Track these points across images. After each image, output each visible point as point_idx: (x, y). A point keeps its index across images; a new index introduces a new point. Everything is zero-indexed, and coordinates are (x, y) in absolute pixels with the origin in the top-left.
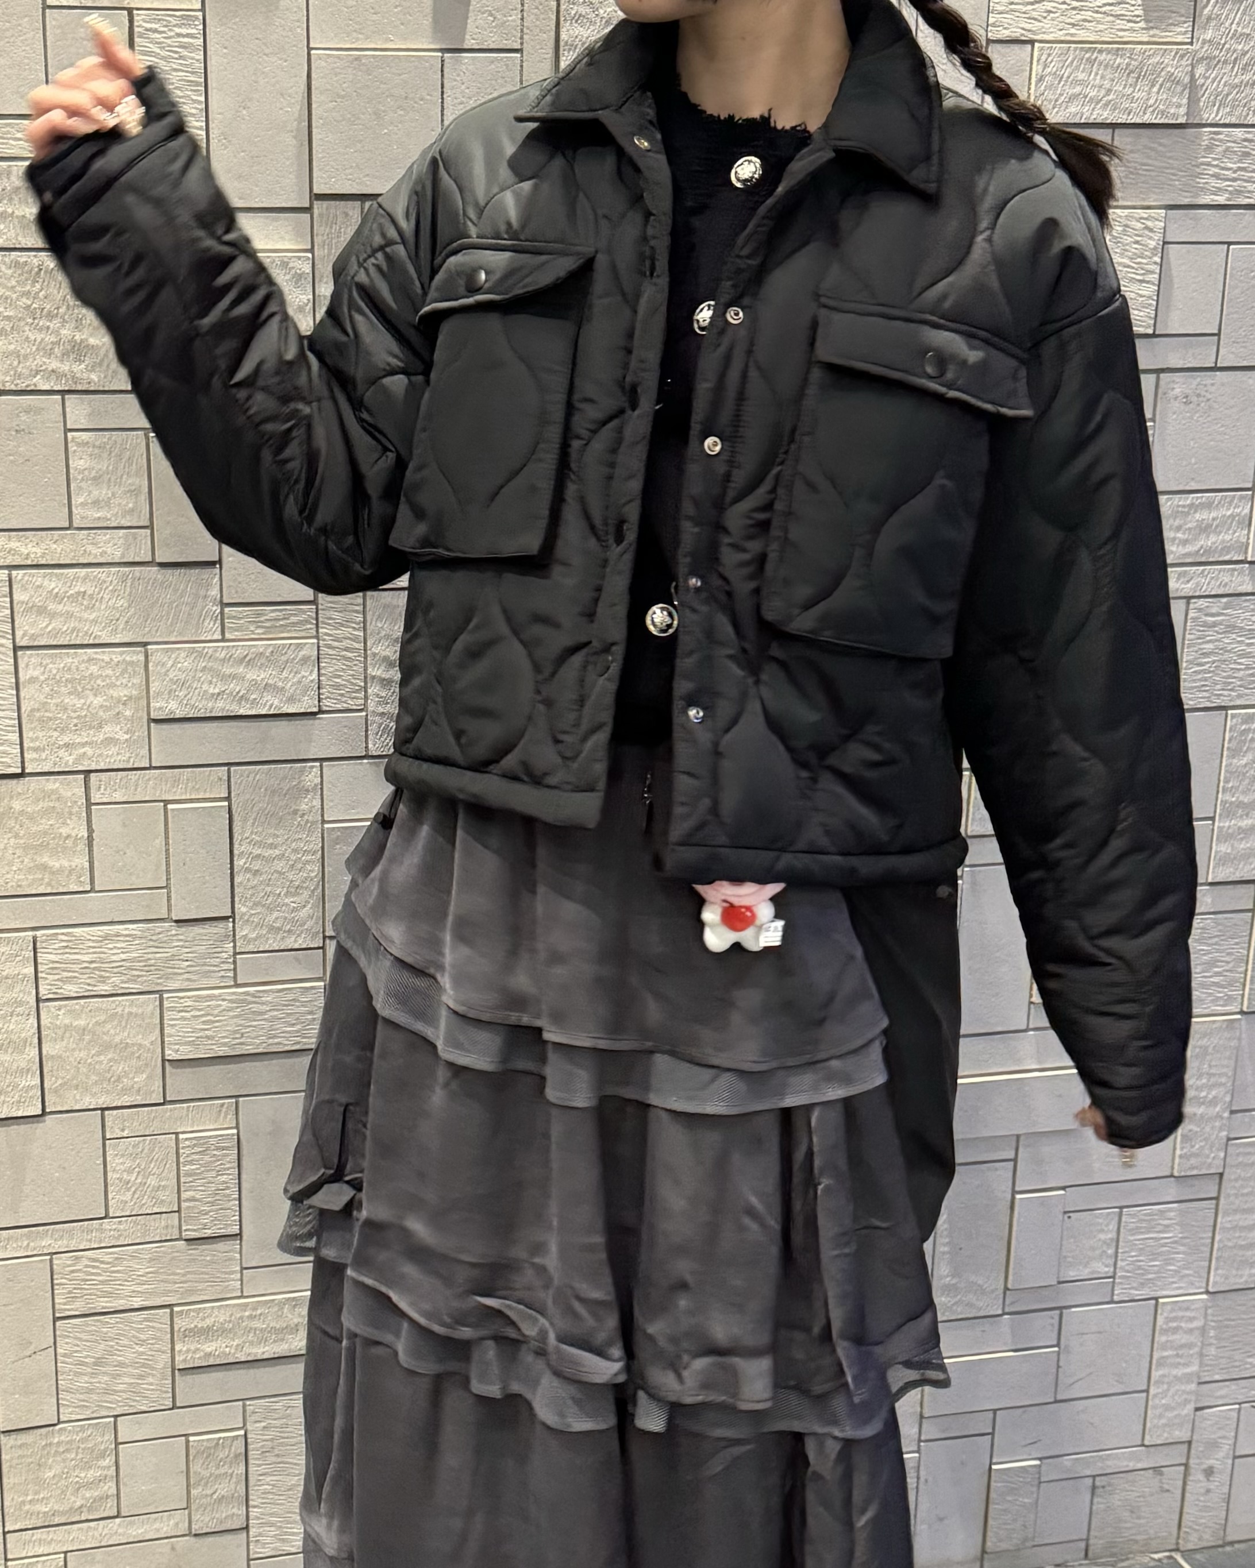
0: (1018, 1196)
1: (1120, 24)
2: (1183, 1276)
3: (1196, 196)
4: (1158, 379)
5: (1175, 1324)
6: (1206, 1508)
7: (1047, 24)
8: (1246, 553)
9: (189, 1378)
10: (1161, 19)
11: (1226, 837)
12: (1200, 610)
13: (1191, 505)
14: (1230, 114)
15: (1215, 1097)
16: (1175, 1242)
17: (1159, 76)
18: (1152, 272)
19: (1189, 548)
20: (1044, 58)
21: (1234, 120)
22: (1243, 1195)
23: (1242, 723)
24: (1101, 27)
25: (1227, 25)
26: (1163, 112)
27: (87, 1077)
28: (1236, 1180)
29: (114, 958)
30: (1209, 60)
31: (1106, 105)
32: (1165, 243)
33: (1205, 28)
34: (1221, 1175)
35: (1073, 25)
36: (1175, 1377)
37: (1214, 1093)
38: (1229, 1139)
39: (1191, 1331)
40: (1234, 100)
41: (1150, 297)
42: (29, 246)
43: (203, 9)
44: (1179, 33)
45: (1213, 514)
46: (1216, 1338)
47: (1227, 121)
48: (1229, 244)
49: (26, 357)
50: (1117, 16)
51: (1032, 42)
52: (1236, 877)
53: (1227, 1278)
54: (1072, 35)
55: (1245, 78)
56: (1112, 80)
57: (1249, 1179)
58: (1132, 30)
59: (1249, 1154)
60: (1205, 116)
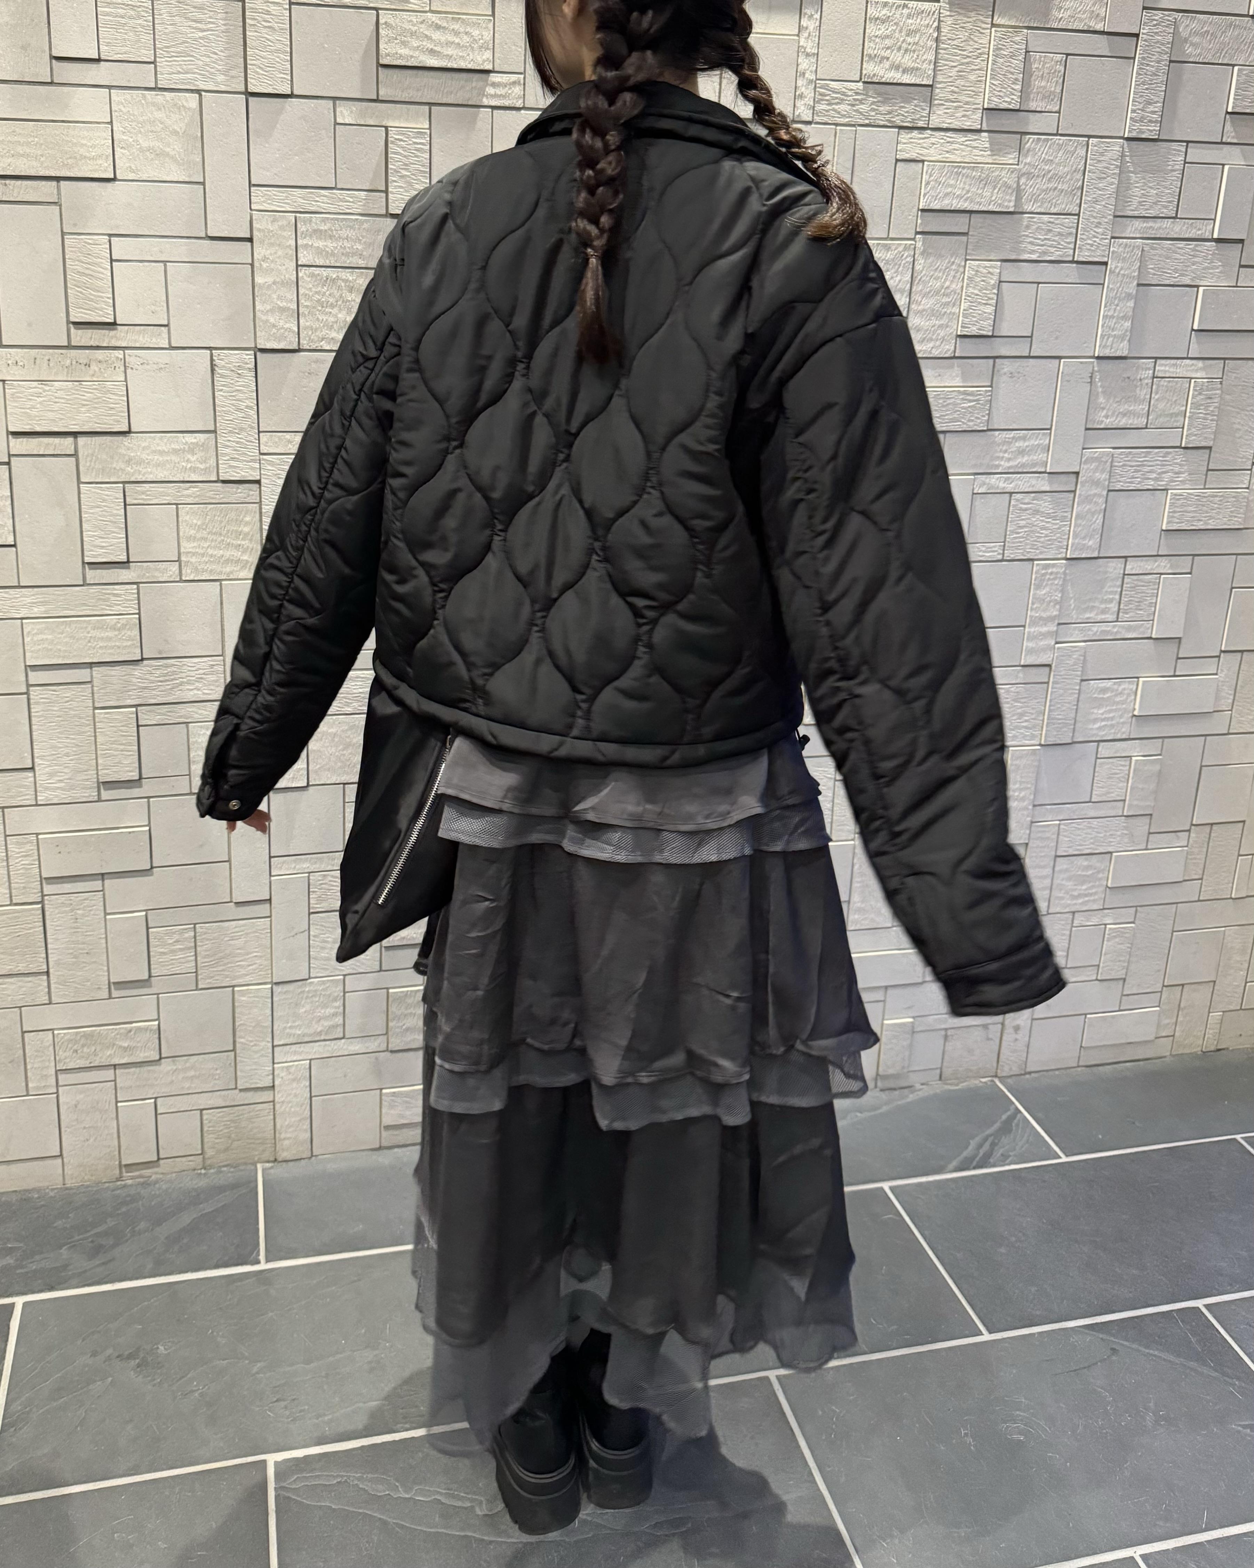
1: (976, 152)
3: (1019, 254)
4: (994, 362)
6: (1014, 1051)
7: (932, 151)
8: (1046, 467)
9: (391, 953)
10: (1000, 150)
11: (1032, 638)
12: (1017, 500)
13: (1013, 438)
14: (1039, 207)
17: (998, 183)
18: (992, 299)
19: (1011, 463)
20: (929, 171)
21: (1043, 210)
22: (1041, 857)
23: (1043, 569)
24: (964, 153)
25: (1040, 154)
26: (1000, 205)
27: (335, 763)
30: (1029, 175)
32: (1000, 282)
33: (1026, 156)
34: (1027, 844)
35: (948, 152)
38: (1032, 822)
40: (1043, 198)
41: (990, 314)
42: (321, 264)
43: (430, 128)
44: (1010, 158)
45: (1026, 444)
47: (1039, 211)
48: (1039, 283)
49: (316, 330)
50: (975, 148)
51: (923, 161)
52: (1038, 662)
54: (947, 158)
55: (1050, 185)
56: (970, 185)
57: (1044, 847)
58: (982, 156)
59: (1044, 831)
60: (1026, 207)
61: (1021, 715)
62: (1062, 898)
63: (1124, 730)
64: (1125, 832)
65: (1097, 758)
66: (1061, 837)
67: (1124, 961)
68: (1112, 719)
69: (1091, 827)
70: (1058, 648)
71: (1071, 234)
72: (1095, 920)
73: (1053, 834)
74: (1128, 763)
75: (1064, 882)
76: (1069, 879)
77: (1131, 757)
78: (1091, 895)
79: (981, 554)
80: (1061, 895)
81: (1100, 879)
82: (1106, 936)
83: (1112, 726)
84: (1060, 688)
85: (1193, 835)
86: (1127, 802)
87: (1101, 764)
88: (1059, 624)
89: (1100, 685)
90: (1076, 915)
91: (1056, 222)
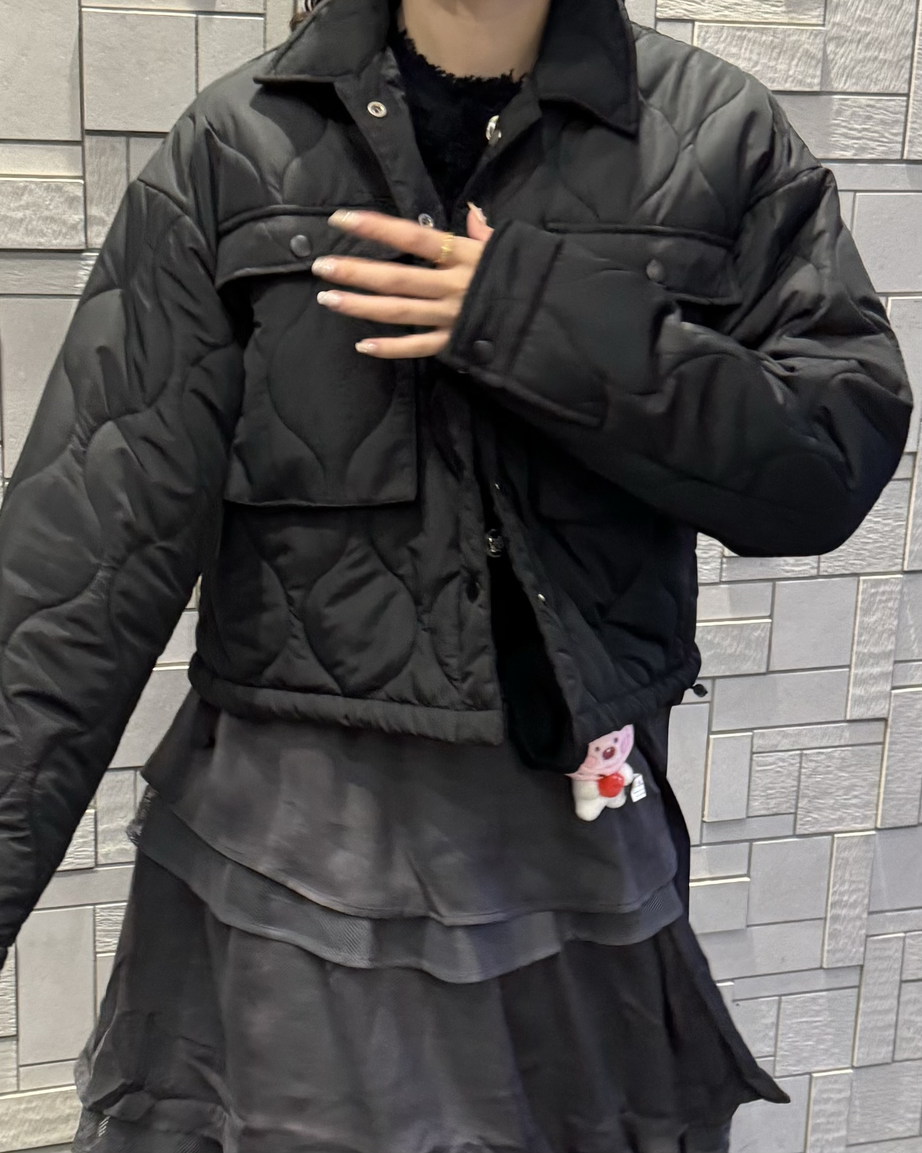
1: (765, 8)
2: (833, 1054)
3: (828, 151)
5: (826, 1096)
7: (706, 7)
10: (799, 5)
11: (861, 681)
14: (856, 84)
15: (855, 901)
16: (825, 1025)
17: (797, 51)
20: (703, 34)
21: (858, 89)
22: (880, 984)
23: (872, 587)
24: (750, 10)
25: (853, 9)
26: (801, 82)
28: (875, 971)
30: (839, 40)
33: (834, 13)
34: (862, 967)
35: (726, 8)
36: (828, 1141)
37: (854, 897)
38: (868, 936)
39: (839, 1101)
40: (859, 72)
44: (813, 16)
46: (861, 1106)
47: (853, 90)
48: (856, 191)
51: (692, 21)
52: (869, 715)
53: (868, 1055)
54: (725, 16)
55: (869, 54)
56: (759, 54)
57: (884, 970)
58: (775, 13)
59: (885, 949)
60: (836, 85)
61: (848, 789)
62: (912, 1039)
66: (907, 956)
70: (896, 695)
71: (896, 122)
73: (896, 951)
75: (913, 1018)
79: (787, 568)
80: (910, 1035)
84: (899, 751)
88: (896, 662)
91: (878, 105)
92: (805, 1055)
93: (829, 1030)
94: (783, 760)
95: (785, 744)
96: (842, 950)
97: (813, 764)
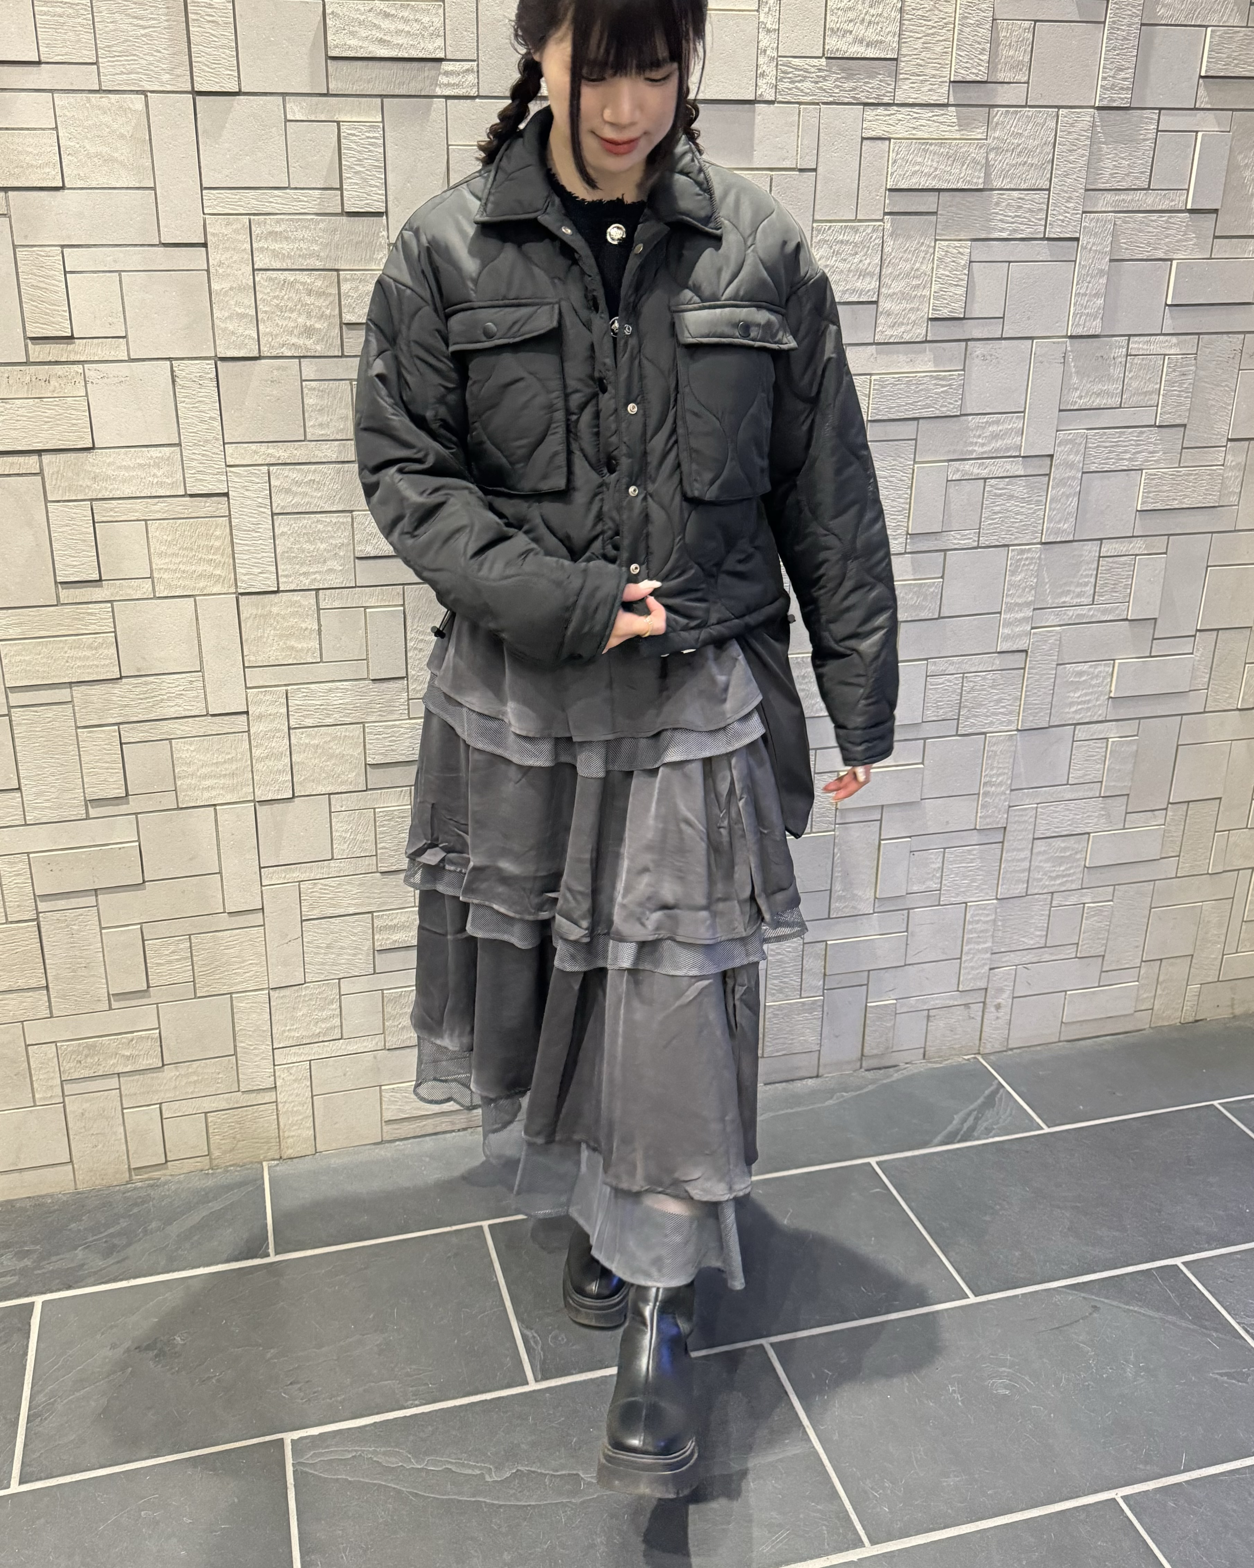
0: (882, 842)
1: (943, 127)
2: (984, 890)
3: (989, 233)
4: (967, 345)
5: (977, 918)
6: (996, 1029)
7: (899, 127)
8: (1020, 451)
9: (383, 956)
10: (968, 125)
11: (1008, 624)
12: (992, 486)
13: (987, 422)
14: (1010, 182)
15: (1001, 782)
16: (977, 869)
17: (966, 159)
18: (963, 280)
19: (986, 449)
20: (896, 149)
21: (1012, 186)
22: (1019, 840)
23: (1018, 555)
24: (931, 129)
25: (1008, 128)
26: (969, 181)
27: (320, 775)
28: (1014, 831)
29: (335, 703)
30: (998, 151)
31: (935, 177)
32: (971, 262)
33: (995, 129)
34: (1005, 828)
35: (914, 128)
36: (978, 950)
37: (1000, 778)
38: (1010, 807)
39: (987, 922)
40: (1013, 174)
41: (961, 295)
42: (278, 267)
43: (383, 122)
44: (979, 133)
45: (1000, 428)
46: (1003, 926)
47: (1008, 187)
48: (1010, 262)
49: (276, 335)
50: (941, 123)
51: (889, 139)
52: (1014, 648)
53: (1009, 890)
54: (914, 134)
55: (1019, 160)
56: (938, 162)
57: (1022, 830)
58: (950, 131)
59: (1022, 815)
60: (995, 184)
61: (999, 701)
62: (1041, 880)
63: (1100, 712)
64: (1103, 813)
65: (1073, 741)
66: (1038, 821)
67: (1103, 939)
68: (1089, 701)
69: (1068, 810)
70: (1034, 634)
71: (1041, 209)
72: (1073, 899)
73: (1031, 817)
74: (1105, 745)
75: (1042, 864)
76: (1047, 861)
77: (1107, 739)
78: (1069, 875)
79: (956, 542)
80: (1040, 876)
81: (1079, 860)
82: (1085, 915)
83: (1088, 709)
84: (1036, 674)
85: (1170, 813)
86: (1104, 783)
87: (1080, 746)
88: (1034, 609)
89: (1076, 669)
90: (1055, 895)
91: (1027, 198)
92: (962, 890)
93: (981, 873)
94: (950, 681)
95: (951, 669)
96: (989, 817)
97: (972, 684)
